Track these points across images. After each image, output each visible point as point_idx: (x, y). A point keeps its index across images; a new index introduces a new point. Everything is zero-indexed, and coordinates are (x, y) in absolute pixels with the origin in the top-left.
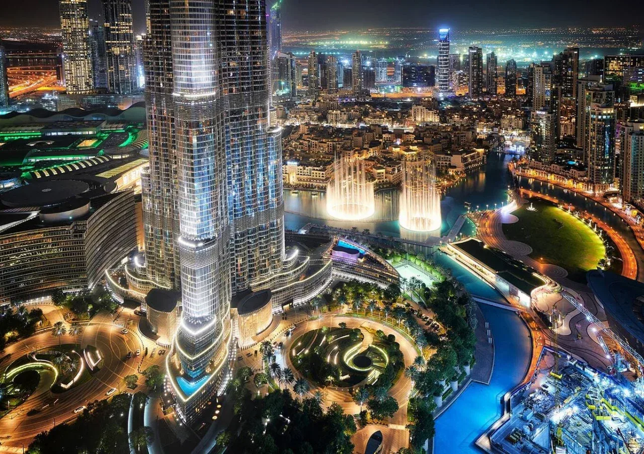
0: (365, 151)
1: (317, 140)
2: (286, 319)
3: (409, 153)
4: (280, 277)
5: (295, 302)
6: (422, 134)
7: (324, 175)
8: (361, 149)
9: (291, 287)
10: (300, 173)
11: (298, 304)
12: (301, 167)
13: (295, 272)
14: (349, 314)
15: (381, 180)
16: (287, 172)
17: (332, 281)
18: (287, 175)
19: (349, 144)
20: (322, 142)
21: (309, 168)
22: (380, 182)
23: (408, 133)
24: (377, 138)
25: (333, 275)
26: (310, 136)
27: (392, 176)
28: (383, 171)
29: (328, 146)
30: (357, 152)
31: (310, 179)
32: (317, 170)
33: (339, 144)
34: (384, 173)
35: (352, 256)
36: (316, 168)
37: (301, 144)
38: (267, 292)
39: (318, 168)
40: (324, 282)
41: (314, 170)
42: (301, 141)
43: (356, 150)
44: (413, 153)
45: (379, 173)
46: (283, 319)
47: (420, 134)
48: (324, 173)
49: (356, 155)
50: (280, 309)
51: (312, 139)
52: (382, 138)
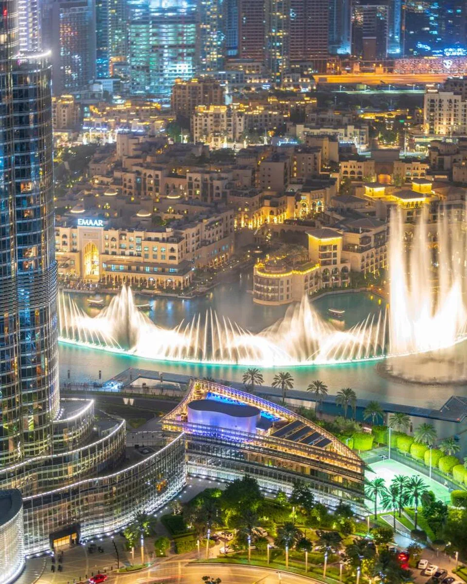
0: (290, 200)
1: (160, 169)
2: (60, 569)
3: (411, 200)
4: (48, 463)
5: (86, 533)
6: (447, 159)
7: (176, 254)
8: (280, 195)
9: (75, 491)
10: (110, 250)
11: (95, 539)
12: (115, 233)
13: (85, 453)
14: (226, 560)
15: (331, 268)
16: (77, 247)
17: (184, 488)
18: (76, 255)
19: (247, 181)
20: (176, 176)
21: (136, 233)
22: (326, 271)
23: (409, 160)
24: (323, 170)
25: (189, 475)
26: (141, 161)
27: (359, 256)
28: (337, 241)
29: (190, 186)
30: (267, 202)
31: (138, 264)
32: (157, 240)
33: (220, 179)
34: (339, 247)
35: (240, 424)
36: (153, 235)
37: (118, 182)
38: (10, 498)
39: (160, 235)
40: (164, 489)
41: (149, 239)
42: (117, 174)
43: (267, 198)
44: (419, 200)
45: (324, 248)
46: (53, 569)
47: (442, 161)
48: (175, 246)
49: (266, 210)
50: (47, 546)
51: (148, 167)
52: (337, 171)
